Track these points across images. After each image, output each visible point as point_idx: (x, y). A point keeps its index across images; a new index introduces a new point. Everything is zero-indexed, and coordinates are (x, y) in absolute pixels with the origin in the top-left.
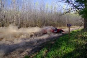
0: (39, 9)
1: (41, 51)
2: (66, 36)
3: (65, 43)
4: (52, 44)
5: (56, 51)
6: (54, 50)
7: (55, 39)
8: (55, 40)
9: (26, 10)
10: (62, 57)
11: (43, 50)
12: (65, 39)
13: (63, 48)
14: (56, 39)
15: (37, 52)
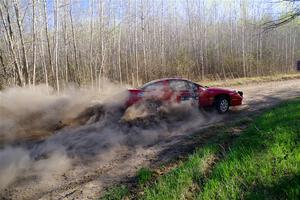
0: (182, 13)
1: (191, 157)
2: (291, 107)
3: (285, 136)
4: (233, 137)
5: (251, 163)
6: (239, 158)
7: (246, 118)
8: (244, 123)
9: (140, 21)
10: (273, 183)
11: (201, 156)
12: (287, 120)
13: (278, 151)
14: (250, 119)
15: (178, 159)
